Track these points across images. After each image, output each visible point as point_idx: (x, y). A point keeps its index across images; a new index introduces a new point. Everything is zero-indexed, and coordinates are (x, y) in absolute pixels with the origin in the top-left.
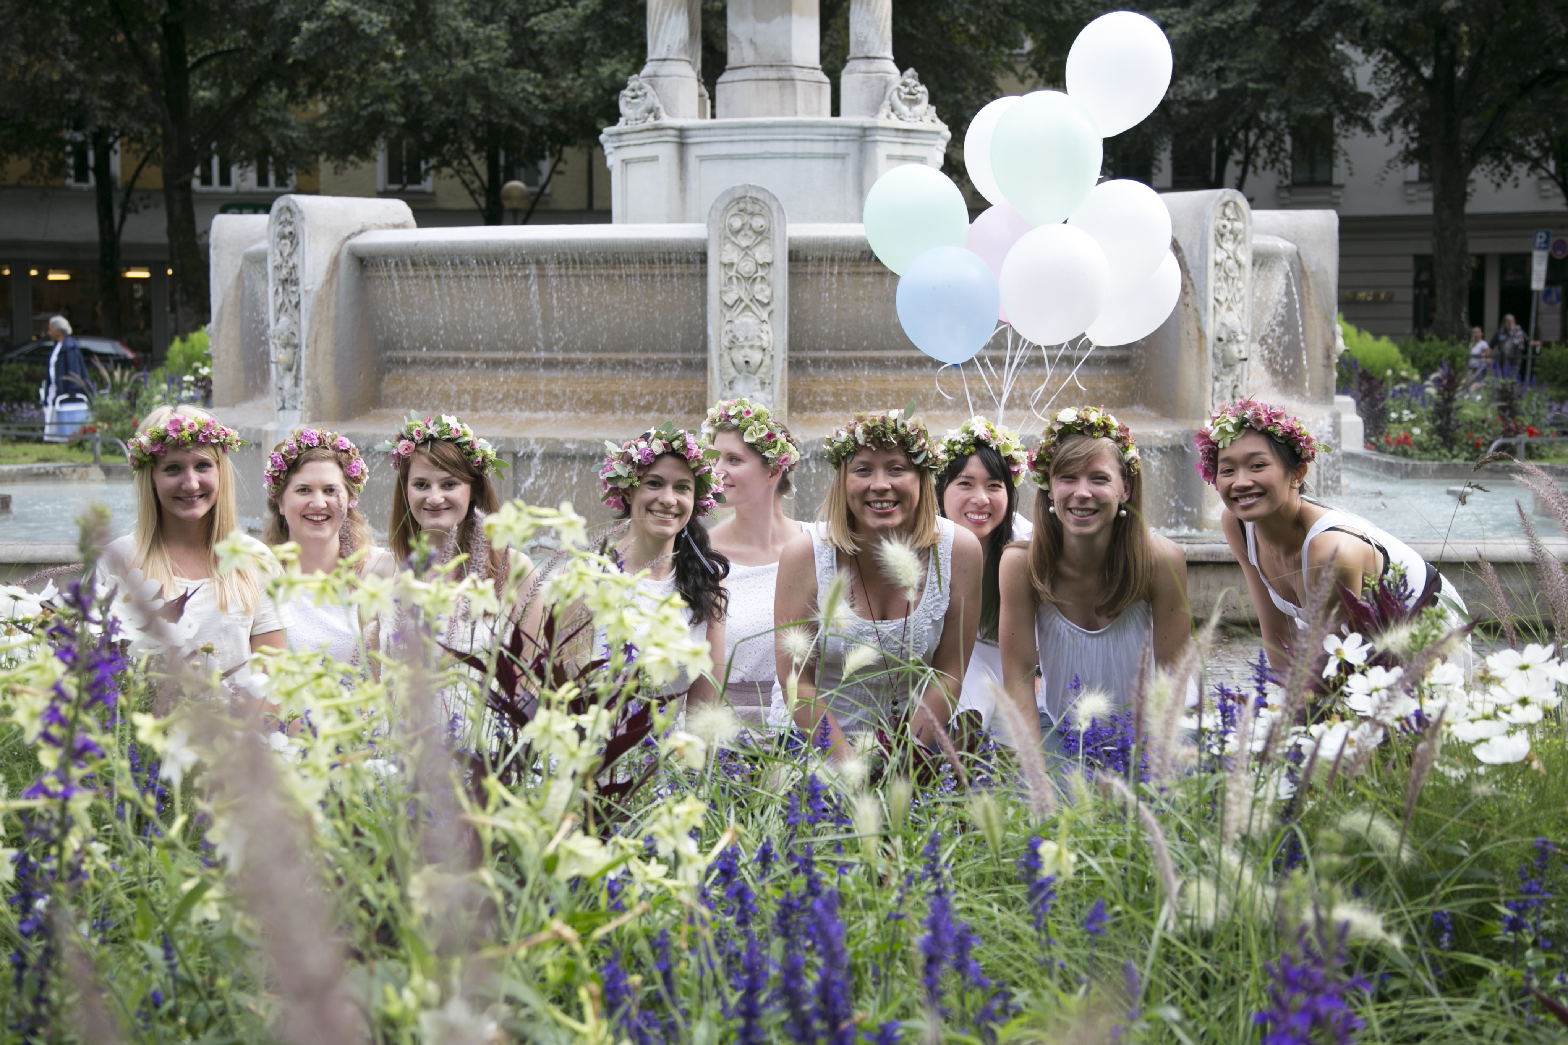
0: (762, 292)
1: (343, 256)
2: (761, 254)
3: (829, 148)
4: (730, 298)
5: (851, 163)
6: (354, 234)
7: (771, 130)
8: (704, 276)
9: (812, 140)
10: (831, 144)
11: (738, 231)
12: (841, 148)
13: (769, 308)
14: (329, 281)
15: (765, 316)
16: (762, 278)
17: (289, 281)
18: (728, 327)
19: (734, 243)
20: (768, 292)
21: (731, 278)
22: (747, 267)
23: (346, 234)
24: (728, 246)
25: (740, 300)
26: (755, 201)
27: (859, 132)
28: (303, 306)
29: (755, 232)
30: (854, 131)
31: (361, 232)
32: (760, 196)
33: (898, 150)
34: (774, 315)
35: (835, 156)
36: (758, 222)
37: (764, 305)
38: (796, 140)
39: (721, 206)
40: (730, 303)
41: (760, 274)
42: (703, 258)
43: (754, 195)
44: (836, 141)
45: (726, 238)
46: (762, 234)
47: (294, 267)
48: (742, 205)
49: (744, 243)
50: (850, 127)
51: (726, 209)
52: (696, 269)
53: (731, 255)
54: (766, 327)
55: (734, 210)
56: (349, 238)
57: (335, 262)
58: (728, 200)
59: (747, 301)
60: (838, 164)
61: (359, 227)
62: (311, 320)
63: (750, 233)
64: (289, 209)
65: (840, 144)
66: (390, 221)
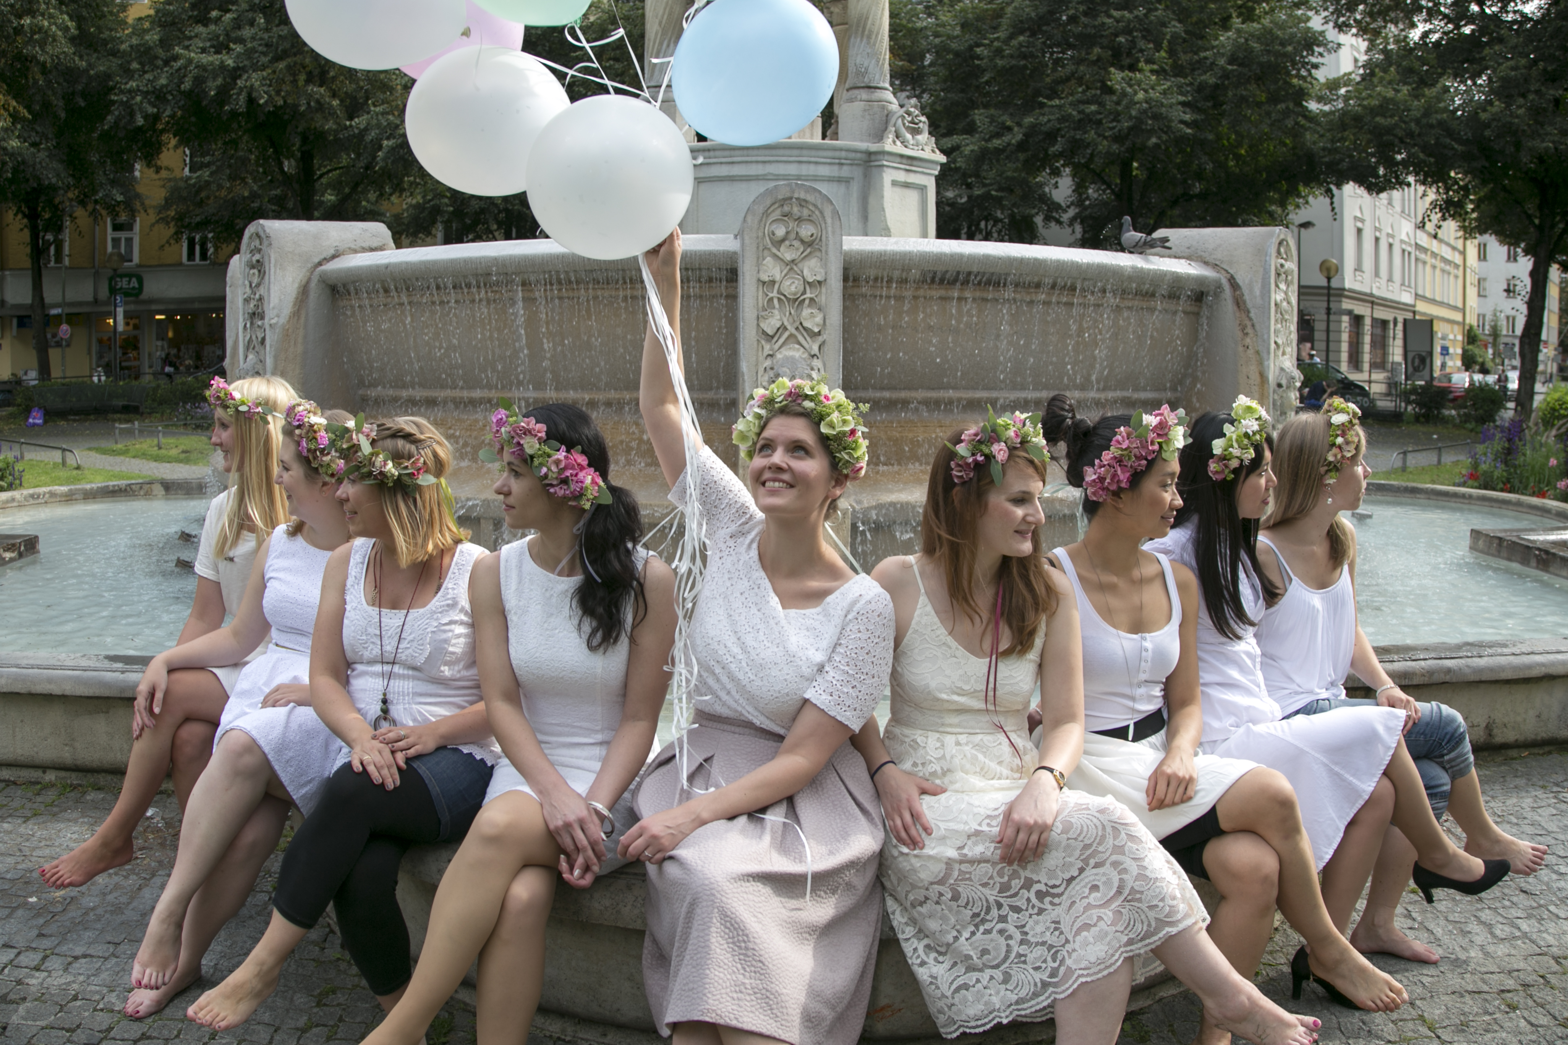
0: (812, 319)
1: (313, 284)
2: (811, 269)
3: (833, 171)
4: (771, 324)
5: (855, 187)
6: (327, 260)
7: (774, 152)
8: (733, 297)
9: (816, 163)
10: (836, 168)
11: (783, 240)
12: (845, 172)
13: (820, 339)
14: (296, 314)
15: (815, 349)
16: (811, 299)
17: (257, 315)
18: (768, 363)
19: (775, 256)
20: (819, 319)
21: (771, 299)
22: (791, 287)
23: (317, 260)
24: (769, 260)
25: (783, 328)
26: (802, 203)
27: (863, 156)
28: (268, 342)
29: (802, 241)
30: (859, 155)
31: (334, 257)
32: (810, 198)
33: (901, 176)
34: (826, 348)
35: (839, 180)
36: (806, 231)
37: (814, 335)
38: (800, 162)
39: (760, 209)
40: (770, 332)
41: (808, 295)
42: (732, 275)
43: (802, 195)
44: (841, 164)
45: (765, 248)
46: (812, 245)
47: (261, 299)
48: (786, 209)
49: (788, 257)
50: (856, 151)
51: (766, 213)
52: (722, 288)
53: (772, 270)
54: (817, 363)
55: (777, 214)
56: (320, 264)
57: (304, 290)
58: (768, 202)
59: (791, 329)
60: (842, 188)
61: (332, 252)
62: (276, 357)
63: (797, 243)
64: (258, 235)
65: (845, 168)
66: (366, 245)
